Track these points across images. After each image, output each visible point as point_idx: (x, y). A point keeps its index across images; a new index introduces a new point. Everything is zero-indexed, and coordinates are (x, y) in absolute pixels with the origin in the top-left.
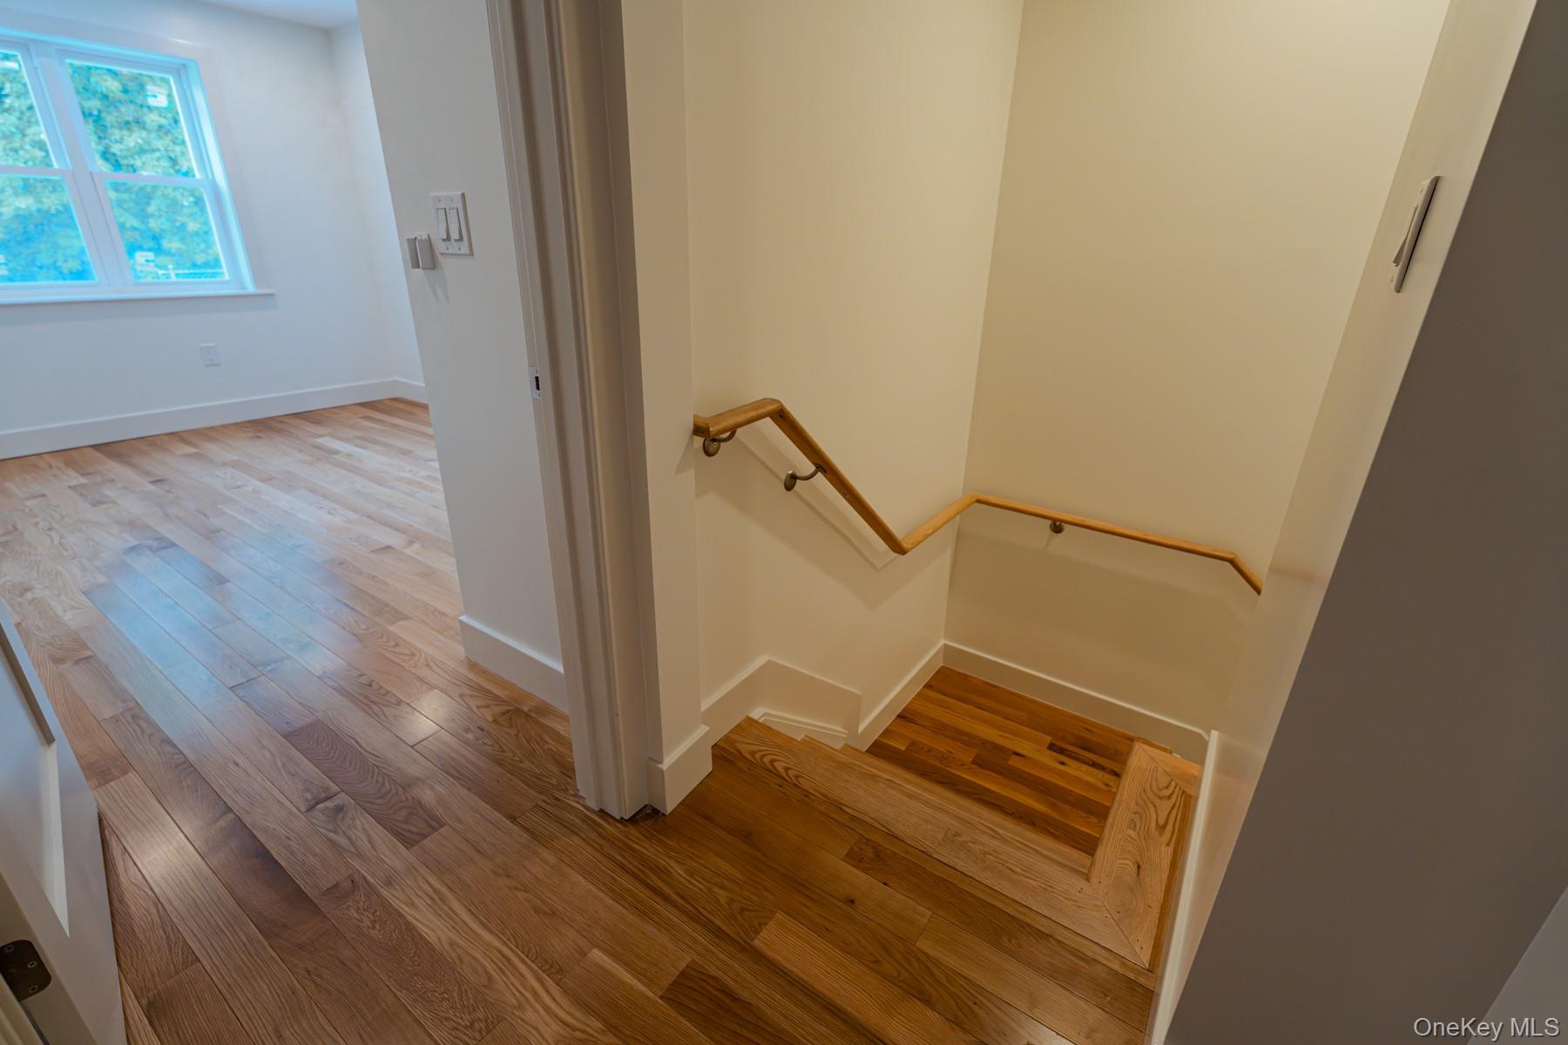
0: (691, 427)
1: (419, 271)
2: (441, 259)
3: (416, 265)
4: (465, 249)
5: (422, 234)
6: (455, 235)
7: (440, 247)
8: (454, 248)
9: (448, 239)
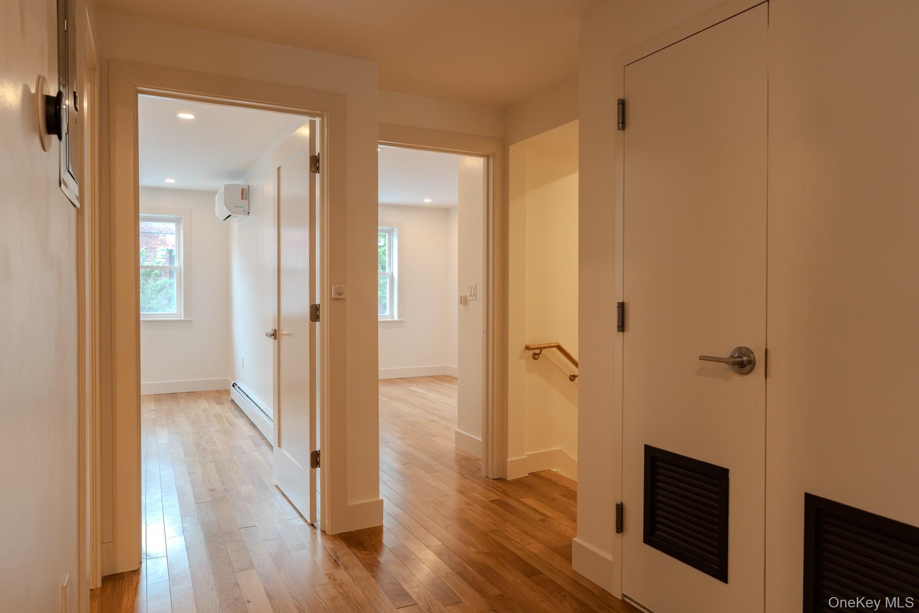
0: (525, 347)
1: (462, 305)
2: (468, 301)
3: (461, 303)
4: (474, 298)
5: (464, 294)
6: (472, 294)
7: (469, 298)
8: (471, 298)
9: (471, 296)
